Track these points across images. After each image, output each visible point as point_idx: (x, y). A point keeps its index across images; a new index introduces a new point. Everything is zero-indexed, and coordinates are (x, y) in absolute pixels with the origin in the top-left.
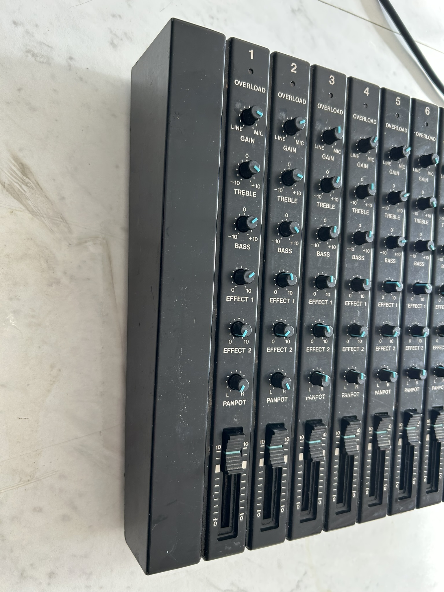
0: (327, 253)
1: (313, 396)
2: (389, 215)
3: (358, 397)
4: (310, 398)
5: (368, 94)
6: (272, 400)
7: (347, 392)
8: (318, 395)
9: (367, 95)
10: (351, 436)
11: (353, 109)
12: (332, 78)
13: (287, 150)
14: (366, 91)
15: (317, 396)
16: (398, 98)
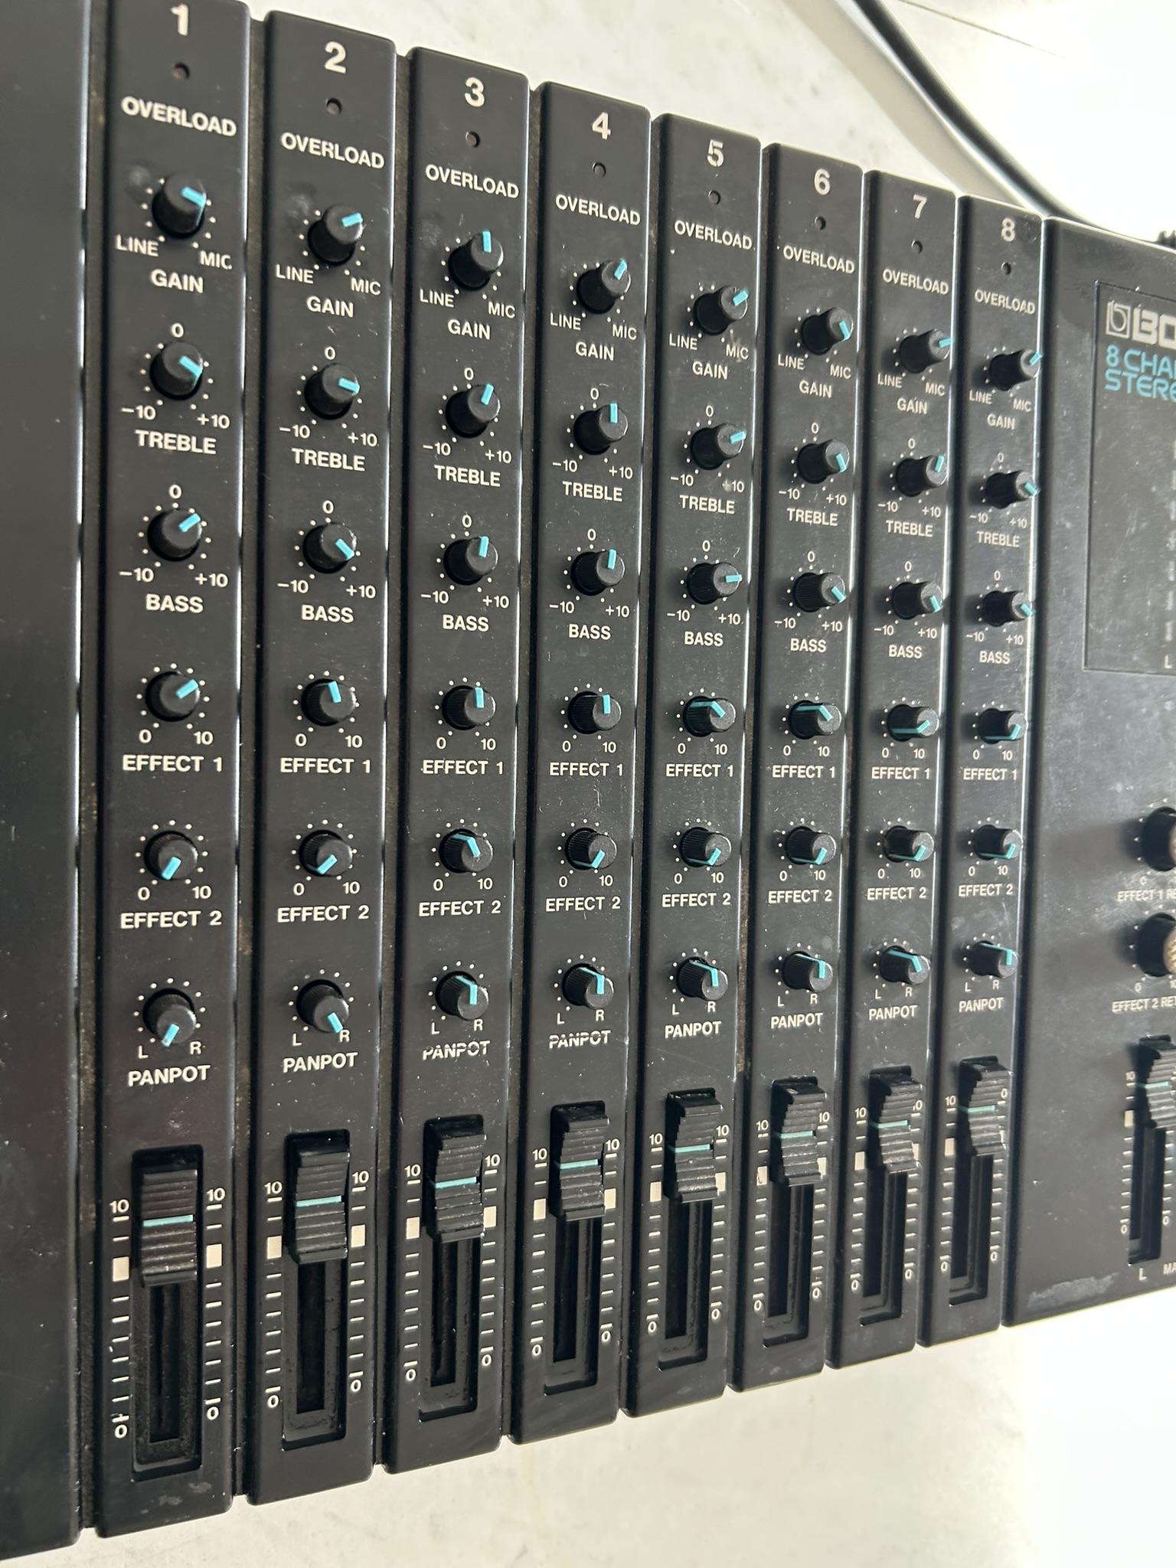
0: (477, 619)
1: (447, 1046)
2: (694, 500)
3: (605, 1046)
4: (437, 1053)
5: (605, 132)
6: (303, 1063)
7: (566, 1031)
8: (464, 1045)
9: (605, 137)
10: (583, 1164)
11: (554, 180)
12: (475, 86)
13: (322, 308)
14: (601, 125)
15: (461, 1048)
16: (713, 143)
